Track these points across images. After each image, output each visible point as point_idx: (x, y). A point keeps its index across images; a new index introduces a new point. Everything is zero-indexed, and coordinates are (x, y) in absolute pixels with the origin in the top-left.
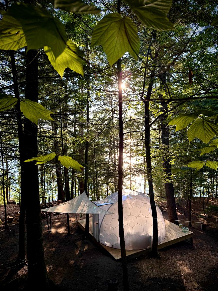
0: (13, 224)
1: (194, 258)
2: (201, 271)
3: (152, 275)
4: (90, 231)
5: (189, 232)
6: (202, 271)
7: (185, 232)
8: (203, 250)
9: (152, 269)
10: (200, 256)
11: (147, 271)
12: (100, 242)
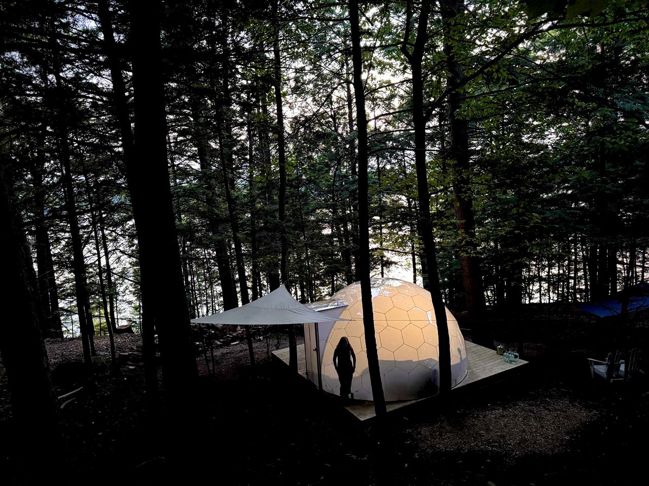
0: (131, 367)
1: (534, 413)
2: (549, 435)
3: (441, 446)
4: (300, 369)
5: (521, 362)
6: (552, 435)
7: (511, 362)
8: (551, 397)
9: (440, 435)
10: (546, 409)
11: (430, 441)
12: (324, 388)
